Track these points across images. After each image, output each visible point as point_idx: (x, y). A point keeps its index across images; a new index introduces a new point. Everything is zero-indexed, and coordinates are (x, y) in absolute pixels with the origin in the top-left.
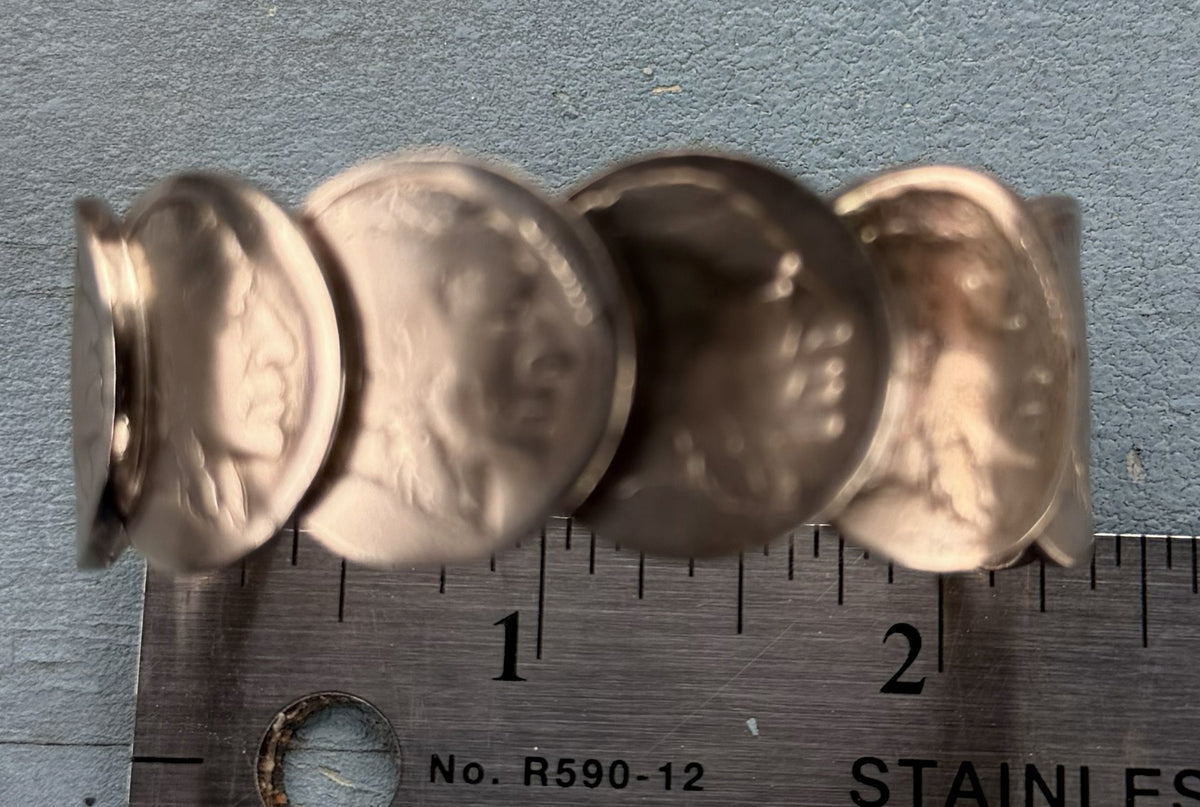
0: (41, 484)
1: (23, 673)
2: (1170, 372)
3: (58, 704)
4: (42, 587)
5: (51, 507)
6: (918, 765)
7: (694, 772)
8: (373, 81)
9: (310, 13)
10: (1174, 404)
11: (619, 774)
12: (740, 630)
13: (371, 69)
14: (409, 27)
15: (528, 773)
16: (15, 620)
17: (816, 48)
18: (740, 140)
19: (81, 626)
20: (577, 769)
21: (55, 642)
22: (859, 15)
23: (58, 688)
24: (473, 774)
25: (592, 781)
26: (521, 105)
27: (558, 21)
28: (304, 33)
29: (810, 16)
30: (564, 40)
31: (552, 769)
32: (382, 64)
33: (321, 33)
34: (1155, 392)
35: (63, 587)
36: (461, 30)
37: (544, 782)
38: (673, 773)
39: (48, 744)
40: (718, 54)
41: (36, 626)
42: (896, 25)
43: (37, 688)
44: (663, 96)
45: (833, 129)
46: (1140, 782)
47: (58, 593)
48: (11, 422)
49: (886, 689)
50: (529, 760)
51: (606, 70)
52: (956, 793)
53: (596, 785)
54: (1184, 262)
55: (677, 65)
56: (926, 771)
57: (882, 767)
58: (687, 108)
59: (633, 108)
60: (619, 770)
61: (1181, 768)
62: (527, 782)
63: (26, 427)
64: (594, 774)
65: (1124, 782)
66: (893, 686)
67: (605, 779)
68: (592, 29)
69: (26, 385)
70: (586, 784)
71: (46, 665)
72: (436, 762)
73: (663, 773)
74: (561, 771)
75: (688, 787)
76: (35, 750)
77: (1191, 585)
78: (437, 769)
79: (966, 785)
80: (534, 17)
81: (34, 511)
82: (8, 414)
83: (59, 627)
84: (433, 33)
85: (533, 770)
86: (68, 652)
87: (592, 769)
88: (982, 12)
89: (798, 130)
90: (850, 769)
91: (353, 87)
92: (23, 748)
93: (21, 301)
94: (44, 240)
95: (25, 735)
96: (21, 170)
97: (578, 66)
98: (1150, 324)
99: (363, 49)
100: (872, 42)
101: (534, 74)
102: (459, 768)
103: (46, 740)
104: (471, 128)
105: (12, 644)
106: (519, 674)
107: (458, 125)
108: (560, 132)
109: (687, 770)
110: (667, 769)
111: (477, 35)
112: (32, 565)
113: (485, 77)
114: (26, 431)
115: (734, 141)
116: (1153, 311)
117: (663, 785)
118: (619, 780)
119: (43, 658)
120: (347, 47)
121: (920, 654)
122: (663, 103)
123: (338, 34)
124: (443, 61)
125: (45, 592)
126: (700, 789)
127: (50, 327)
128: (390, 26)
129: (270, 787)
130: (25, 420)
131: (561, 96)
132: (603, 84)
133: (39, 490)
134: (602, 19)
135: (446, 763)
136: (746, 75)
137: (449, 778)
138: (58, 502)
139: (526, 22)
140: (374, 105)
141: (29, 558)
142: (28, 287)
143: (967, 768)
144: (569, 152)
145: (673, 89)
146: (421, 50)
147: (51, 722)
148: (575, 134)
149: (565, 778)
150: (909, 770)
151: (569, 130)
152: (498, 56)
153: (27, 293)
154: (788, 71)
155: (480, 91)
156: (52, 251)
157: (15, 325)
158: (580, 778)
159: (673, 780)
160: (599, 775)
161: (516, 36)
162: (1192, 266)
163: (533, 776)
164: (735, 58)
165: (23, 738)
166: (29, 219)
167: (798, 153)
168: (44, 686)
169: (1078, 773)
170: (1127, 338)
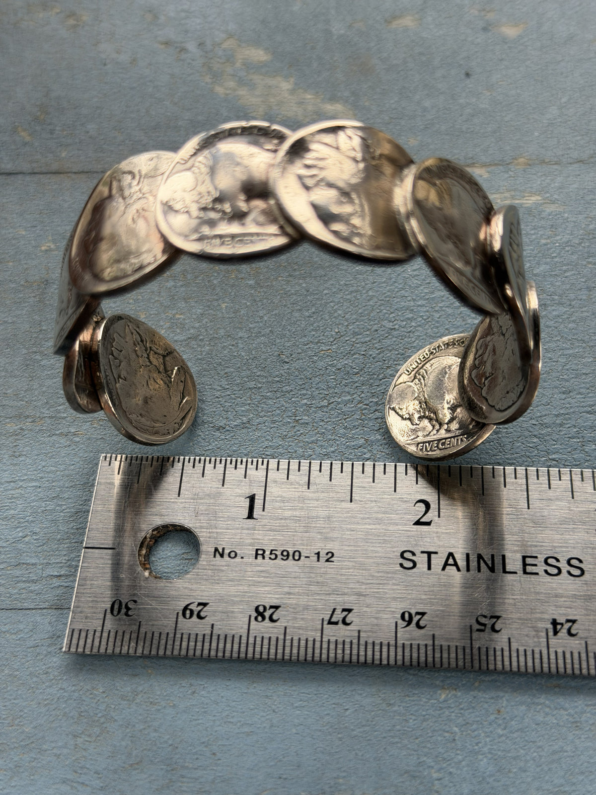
0: (59, 505)
1: (47, 580)
2: (547, 445)
3: (61, 592)
4: (57, 546)
5: (62, 514)
6: (429, 554)
7: (330, 555)
8: (204, 354)
9: (178, 331)
10: (550, 457)
11: (297, 556)
12: (351, 501)
13: (203, 349)
14: (219, 335)
15: (257, 554)
16: (44, 559)
17: (387, 335)
18: (357, 368)
19: (73, 561)
20: (278, 553)
21: (61, 567)
22: (405, 323)
23: (62, 586)
24: (233, 555)
25: (285, 558)
26: (265, 360)
27: (280, 330)
28: (175, 338)
29: (384, 324)
30: (283, 336)
31: (268, 553)
32: (208, 348)
33: (183, 338)
34: (542, 453)
35: (66, 546)
36: (240, 334)
37: (264, 558)
38: (321, 555)
39: (56, 609)
40: (347, 339)
41: (53, 561)
42: (419, 326)
43: (52, 586)
44: (324, 354)
45: (395, 363)
46: (528, 561)
47: (64, 548)
48: (47, 483)
49: (414, 524)
50: (257, 550)
51: (300, 346)
52: (446, 564)
53: (287, 559)
54: (548, 405)
55: (330, 343)
56: (433, 556)
57: (414, 554)
58: (334, 358)
59: (311, 359)
60: (297, 554)
61: (547, 556)
62: (256, 558)
63: (53, 484)
64: (286, 555)
65: (521, 561)
66: (418, 523)
67: (291, 557)
68: (294, 332)
69: (54, 469)
70: (282, 559)
71: (57, 576)
72: (216, 550)
73: (317, 555)
74: (271, 554)
75: (327, 561)
76: (50, 611)
77: (547, 486)
78: (217, 553)
79: (451, 561)
80: (270, 329)
81: (55, 516)
82: (46, 480)
83: (64, 561)
84: (229, 336)
85: (259, 553)
86: (67, 571)
87: (285, 553)
88: (454, 320)
89: (381, 364)
90: (399, 554)
91: (196, 356)
92: (45, 611)
93: (54, 438)
94: (65, 415)
95: (46, 605)
96: (57, 391)
97: (289, 345)
98: (537, 427)
99: (200, 343)
100: (410, 332)
101: (271, 349)
102: (227, 552)
103: (55, 607)
104: (245, 368)
105: (42, 569)
106: (254, 516)
107: (239, 367)
108: (282, 368)
109: (327, 554)
110: (318, 554)
111: (247, 336)
112: (53, 537)
113: (250, 351)
114: (53, 486)
115: (355, 368)
116: (537, 423)
117: (316, 560)
118: (297, 558)
119: (56, 573)
120: (194, 342)
121: (430, 511)
122: (325, 356)
123: (189, 338)
124: (233, 345)
125: (58, 548)
126: (333, 562)
127: (65, 447)
128: (211, 335)
129: (143, 560)
130: (53, 482)
131: (281, 356)
132: (300, 351)
133: (57, 508)
134: (298, 328)
135: (221, 551)
136: (358, 346)
137: (222, 556)
138: (66, 512)
139: (267, 331)
140: (204, 362)
141: (52, 534)
142: (57, 432)
143: (451, 555)
144: (286, 375)
145: (328, 351)
146: (224, 342)
147: (58, 600)
148: (288, 369)
149: (273, 557)
150: (426, 555)
151: (286, 368)
152: (256, 343)
153: (56, 435)
154: (376, 343)
155: (248, 355)
156: (68, 419)
157: (51, 446)
158: (280, 557)
159: (320, 558)
160: (288, 555)
161: (263, 336)
162: (552, 406)
163: (259, 556)
164: (354, 340)
165: (45, 607)
166: (59, 408)
167: (382, 372)
168: (55, 585)
169: (501, 557)
170: (527, 433)
